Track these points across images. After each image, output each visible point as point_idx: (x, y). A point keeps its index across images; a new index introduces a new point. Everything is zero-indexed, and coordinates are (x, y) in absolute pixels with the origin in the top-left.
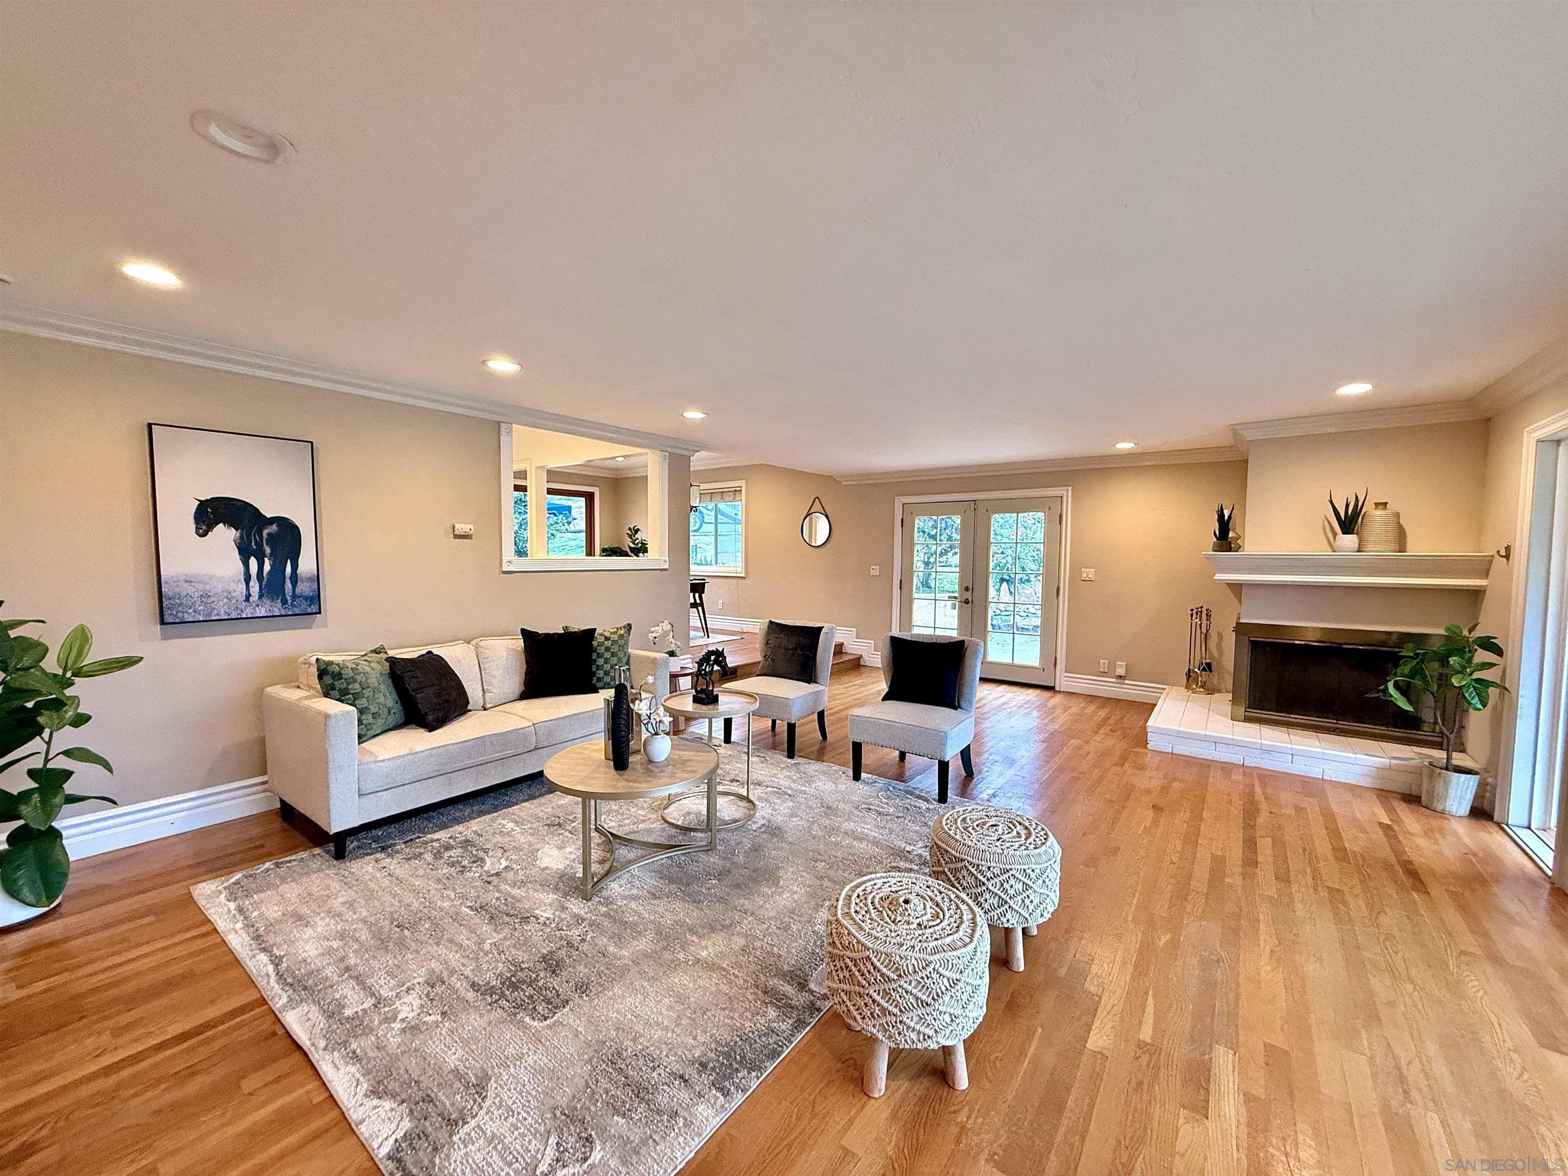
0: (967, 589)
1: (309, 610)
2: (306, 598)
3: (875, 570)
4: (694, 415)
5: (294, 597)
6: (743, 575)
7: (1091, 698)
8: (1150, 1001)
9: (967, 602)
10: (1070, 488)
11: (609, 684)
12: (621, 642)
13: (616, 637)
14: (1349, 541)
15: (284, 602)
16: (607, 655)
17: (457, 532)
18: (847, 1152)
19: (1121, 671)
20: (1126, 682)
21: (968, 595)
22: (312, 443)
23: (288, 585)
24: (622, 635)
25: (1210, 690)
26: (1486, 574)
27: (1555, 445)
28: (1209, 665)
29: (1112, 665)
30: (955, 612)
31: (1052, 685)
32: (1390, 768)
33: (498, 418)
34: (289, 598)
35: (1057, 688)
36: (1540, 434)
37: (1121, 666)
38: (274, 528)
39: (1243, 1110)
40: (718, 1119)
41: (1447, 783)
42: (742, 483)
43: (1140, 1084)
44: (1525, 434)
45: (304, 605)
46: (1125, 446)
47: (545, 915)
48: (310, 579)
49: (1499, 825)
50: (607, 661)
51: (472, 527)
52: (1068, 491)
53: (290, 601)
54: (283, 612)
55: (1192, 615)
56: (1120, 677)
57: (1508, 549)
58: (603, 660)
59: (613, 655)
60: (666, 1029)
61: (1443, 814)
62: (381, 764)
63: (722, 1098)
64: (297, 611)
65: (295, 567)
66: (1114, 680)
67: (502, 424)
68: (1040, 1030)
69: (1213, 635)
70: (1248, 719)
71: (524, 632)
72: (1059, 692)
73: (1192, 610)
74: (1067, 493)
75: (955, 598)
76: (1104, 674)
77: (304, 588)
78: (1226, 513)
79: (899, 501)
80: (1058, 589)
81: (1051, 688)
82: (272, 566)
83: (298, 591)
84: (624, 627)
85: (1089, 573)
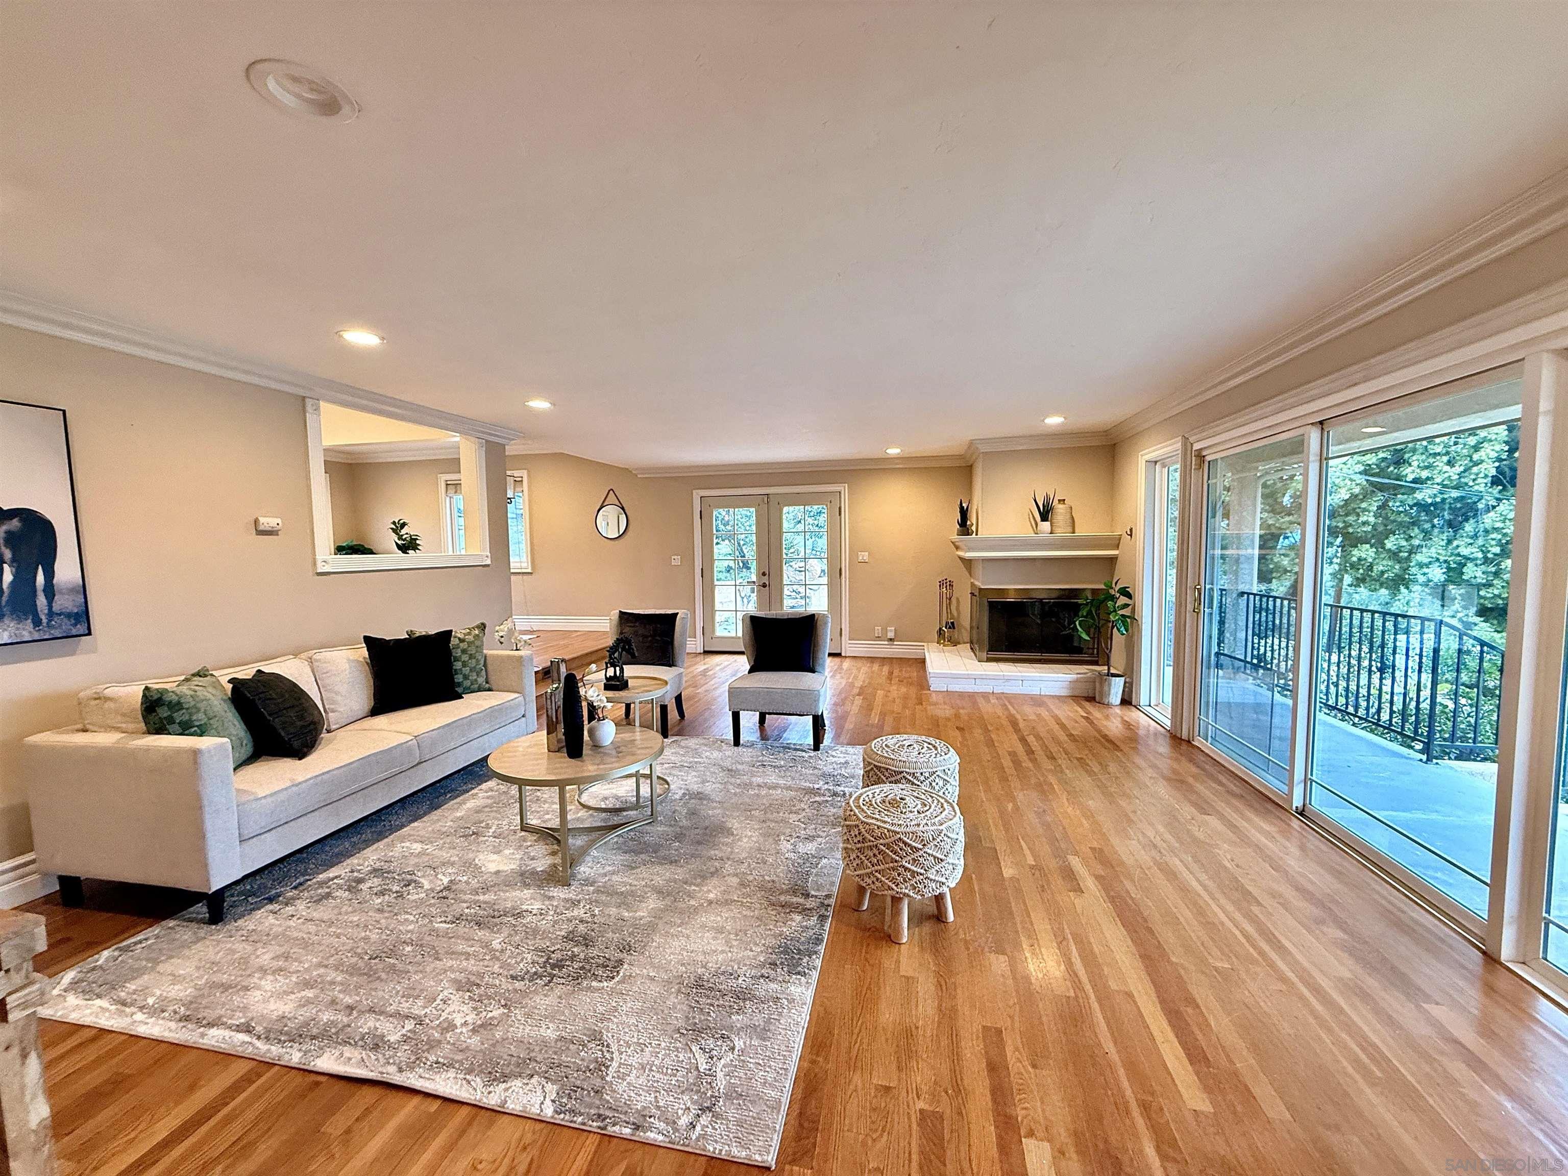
0: (764, 574)
1: (74, 632)
2: (69, 616)
3: (676, 560)
4: (540, 404)
5: (51, 614)
6: (529, 570)
7: (872, 659)
8: (1022, 843)
9: (764, 586)
10: (847, 485)
11: (469, 688)
12: (478, 643)
13: (470, 638)
14: (1046, 526)
15: (37, 623)
16: (465, 658)
17: (261, 528)
18: (908, 978)
19: (891, 635)
20: (897, 643)
21: (765, 580)
22: (64, 411)
23: (41, 601)
24: (477, 635)
25: (955, 643)
26: (1117, 547)
27: (1153, 464)
28: (953, 623)
29: (885, 630)
30: (754, 595)
31: (839, 652)
32: (1077, 681)
33: (301, 392)
34: (43, 617)
35: (844, 654)
36: (1147, 457)
37: (891, 631)
38: (15, 524)
39: (1097, 884)
40: (810, 991)
41: (1110, 685)
42: (524, 474)
43: (1043, 886)
44: (1140, 456)
45: (66, 625)
46: (893, 451)
47: (536, 907)
48: (72, 590)
49: (1135, 706)
50: (465, 665)
51: (279, 521)
53: (45, 621)
54: (36, 636)
55: (941, 586)
56: (891, 639)
57: (1131, 530)
58: (460, 663)
59: (471, 657)
60: (723, 952)
61: (1109, 705)
62: (263, 801)
63: (803, 978)
64: (57, 633)
65: (50, 574)
66: (887, 643)
67: (307, 400)
68: (974, 876)
69: (954, 600)
70: (989, 660)
71: (368, 640)
72: (846, 657)
73: (940, 582)
74: (844, 488)
75: (754, 582)
76: (878, 638)
77: (62, 603)
78: (965, 505)
79: (697, 494)
80: (840, 570)
81: (838, 655)
82: (16, 576)
83: (56, 608)
84: (478, 627)
85: (864, 556)
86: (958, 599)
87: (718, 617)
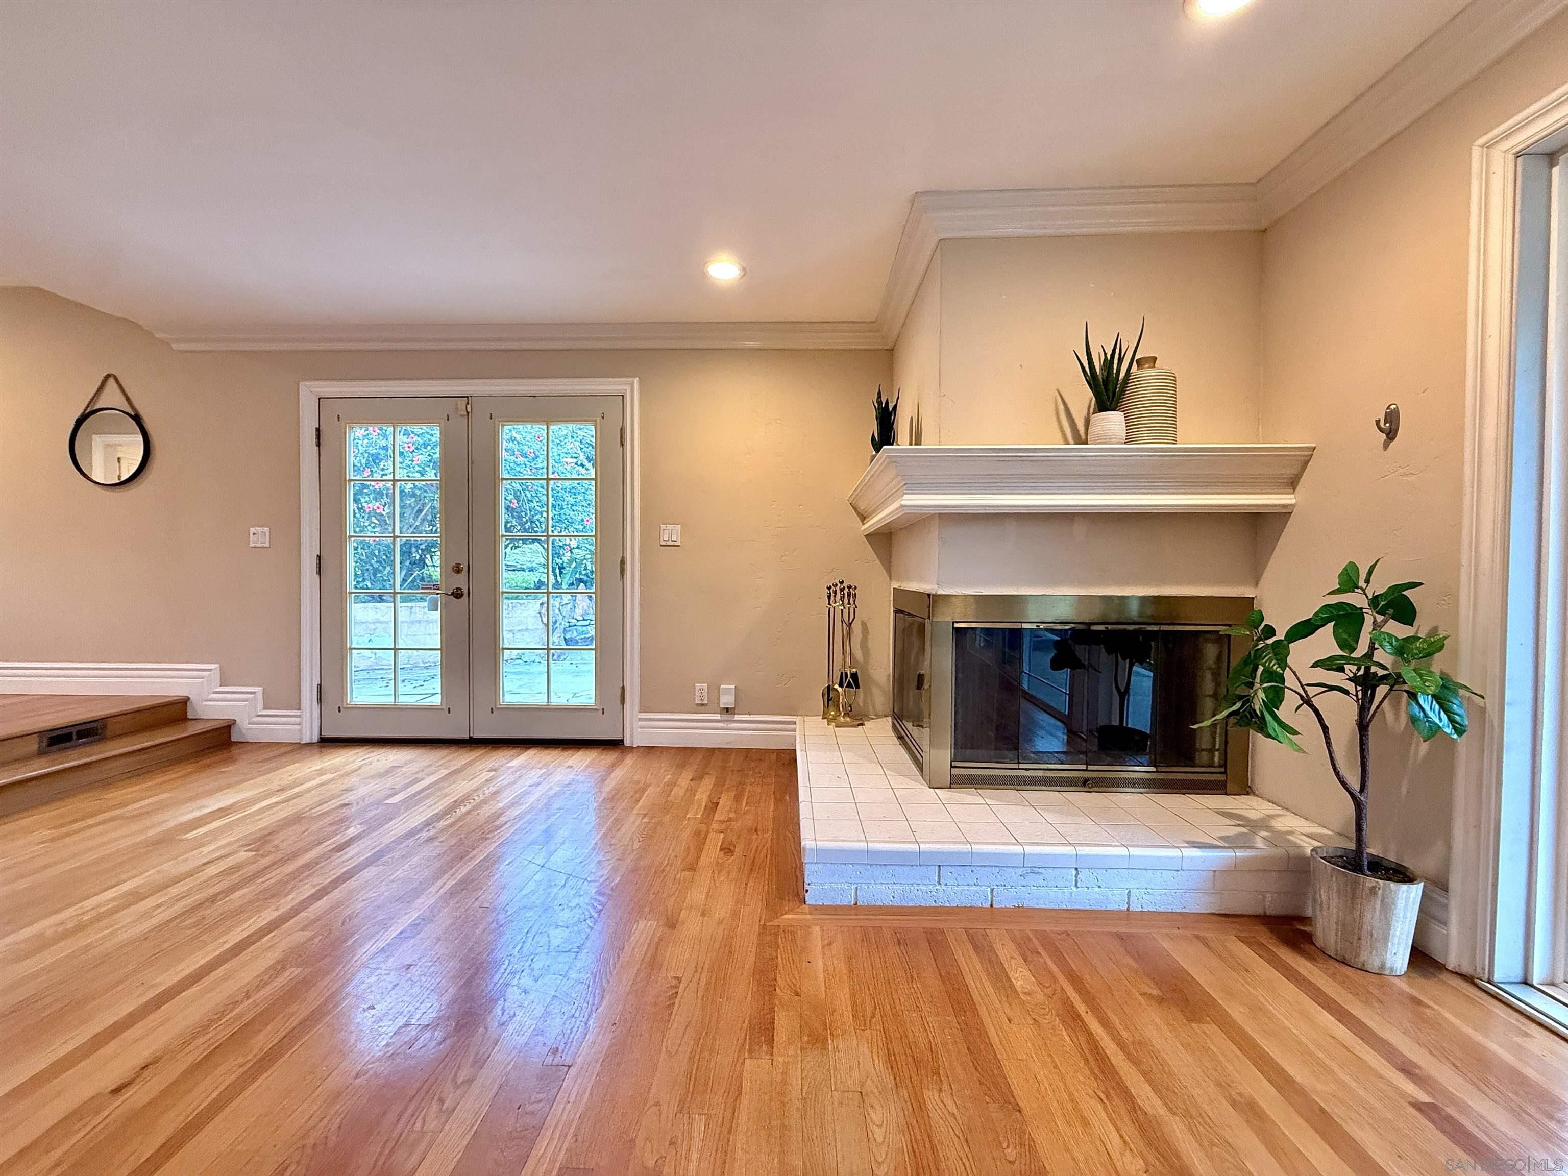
0: (458, 570)
3: (259, 536)
7: (683, 754)
9: (457, 594)
10: (636, 380)
14: (1113, 423)
19: (727, 700)
20: (737, 717)
21: (460, 581)
25: (857, 718)
26: (1292, 484)
27: (1543, 163)
28: (855, 676)
29: (714, 690)
30: (437, 615)
31: (617, 736)
32: (1235, 869)
35: (627, 743)
36: (1522, 139)
37: (727, 692)
44: (1476, 152)
52: (632, 384)
55: (829, 597)
56: (727, 710)
66: (718, 717)
69: (857, 627)
70: (956, 782)
72: (631, 748)
73: (829, 588)
74: (632, 388)
75: (436, 589)
76: (702, 707)
78: (889, 400)
79: (309, 391)
80: (623, 562)
81: (614, 744)
85: (672, 533)
86: (864, 625)
87: (357, 660)
